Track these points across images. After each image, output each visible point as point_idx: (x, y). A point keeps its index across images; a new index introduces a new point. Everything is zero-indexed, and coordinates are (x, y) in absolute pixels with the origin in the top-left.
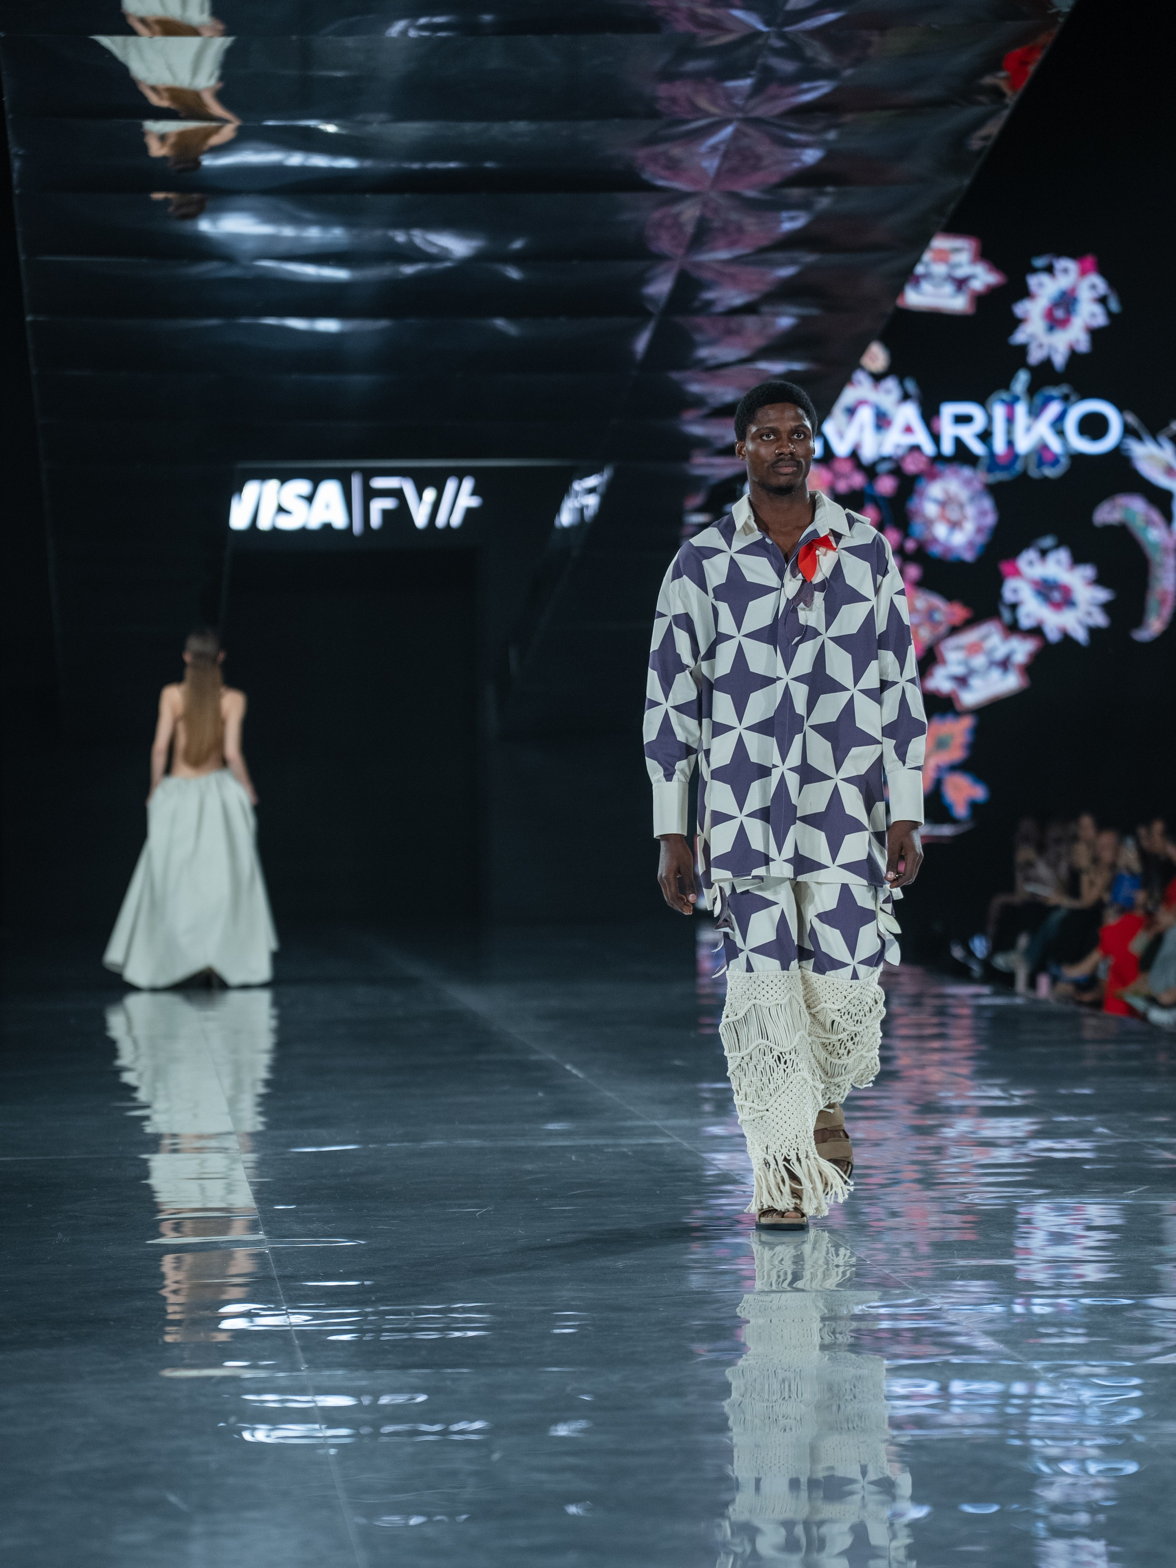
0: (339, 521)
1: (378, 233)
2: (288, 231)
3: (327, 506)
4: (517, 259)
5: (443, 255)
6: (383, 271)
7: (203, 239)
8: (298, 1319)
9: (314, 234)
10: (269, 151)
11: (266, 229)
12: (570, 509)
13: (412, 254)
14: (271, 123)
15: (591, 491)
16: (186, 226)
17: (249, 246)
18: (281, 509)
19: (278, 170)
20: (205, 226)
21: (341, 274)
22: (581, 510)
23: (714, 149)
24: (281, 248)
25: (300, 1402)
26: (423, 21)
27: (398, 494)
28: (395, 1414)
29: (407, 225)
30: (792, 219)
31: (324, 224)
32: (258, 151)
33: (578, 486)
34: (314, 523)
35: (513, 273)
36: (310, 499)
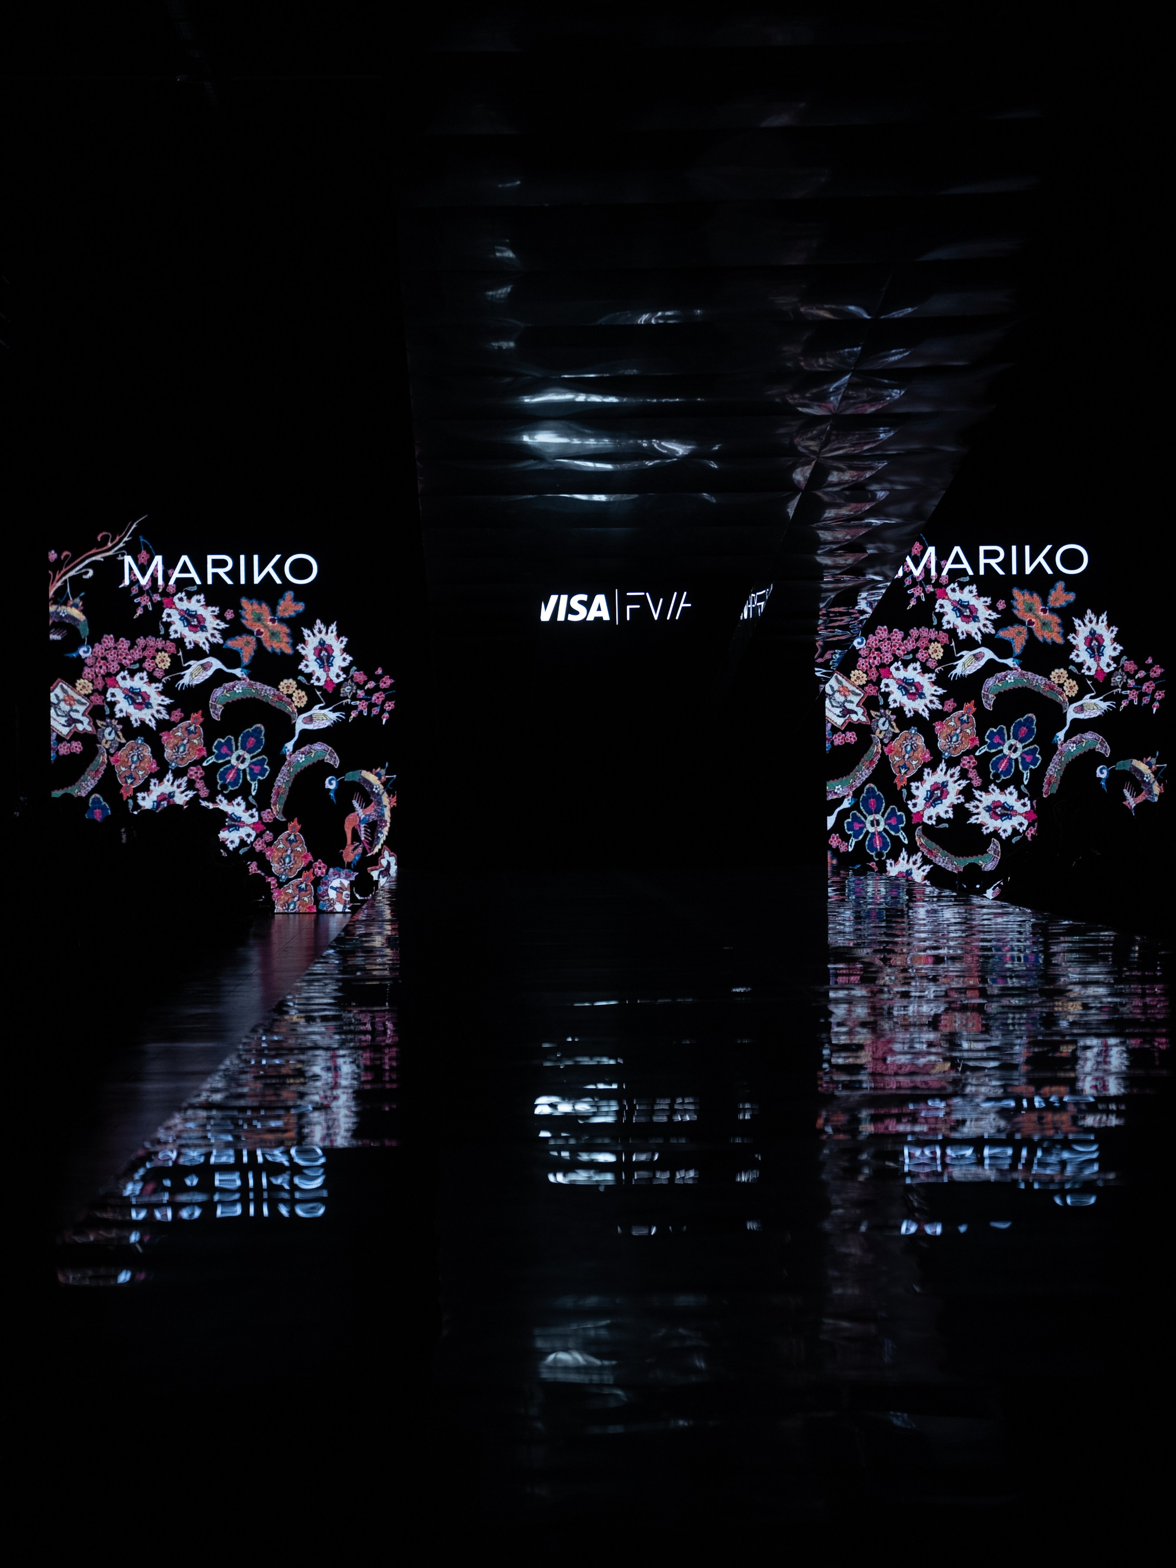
0: (606, 616)
1: (631, 441)
2: (576, 441)
3: (599, 609)
4: (715, 457)
5: (672, 454)
6: (636, 464)
7: (525, 446)
8: (583, 1107)
9: (592, 442)
10: (565, 393)
11: (564, 440)
12: (749, 609)
13: (652, 454)
14: (566, 376)
15: (760, 598)
16: (516, 439)
17: (551, 450)
18: (570, 610)
19: (572, 404)
20: (526, 439)
21: (609, 467)
22: (755, 609)
23: (838, 388)
24: (572, 451)
25: (584, 1157)
26: (660, 314)
27: (642, 600)
28: (640, 1165)
29: (649, 438)
30: (885, 432)
31: (597, 436)
32: (558, 393)
33: (753, 595)
34: (591, 618)
35: (714, 466)
36: (588, 605)
